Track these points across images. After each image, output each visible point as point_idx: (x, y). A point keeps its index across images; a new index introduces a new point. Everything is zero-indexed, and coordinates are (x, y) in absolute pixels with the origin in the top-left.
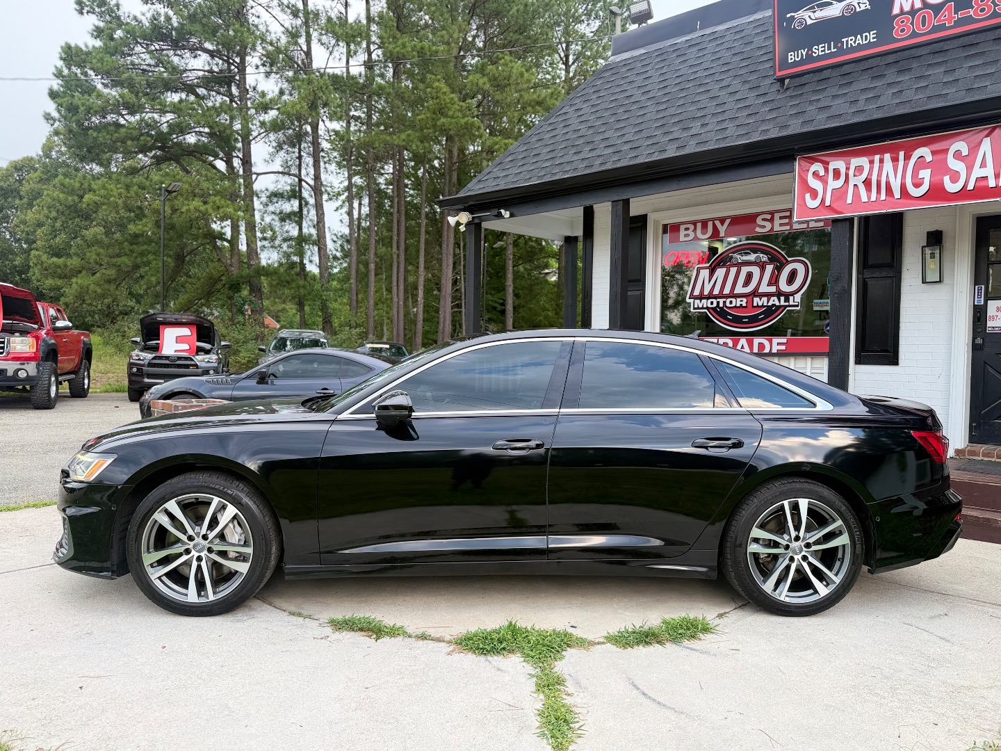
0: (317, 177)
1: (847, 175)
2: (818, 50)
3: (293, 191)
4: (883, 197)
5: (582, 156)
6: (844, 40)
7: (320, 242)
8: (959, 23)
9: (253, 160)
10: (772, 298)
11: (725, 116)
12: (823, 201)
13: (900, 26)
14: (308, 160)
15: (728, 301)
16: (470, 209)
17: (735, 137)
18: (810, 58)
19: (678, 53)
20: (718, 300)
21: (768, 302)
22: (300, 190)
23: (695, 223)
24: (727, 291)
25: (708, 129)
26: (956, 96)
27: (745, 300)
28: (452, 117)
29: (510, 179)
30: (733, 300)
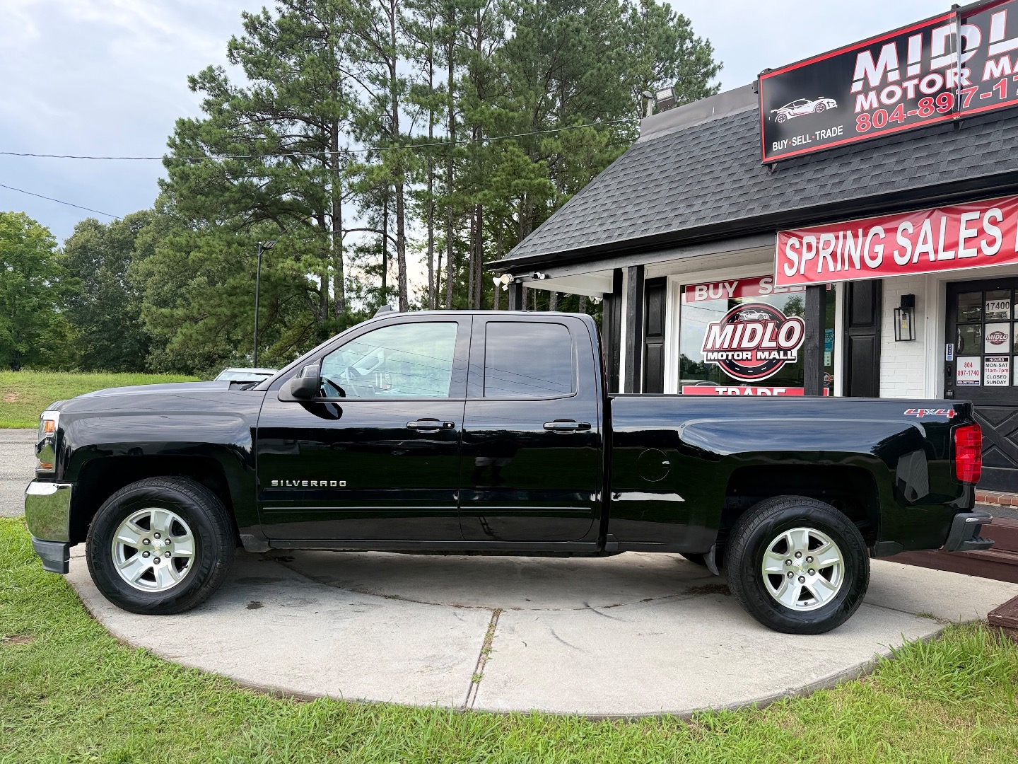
0: (401, 233)
1: (817, 248)
2: (797, 140)
3: (378, 246)
4: (846, 267)
5: (605, 227)
6: (817, 133)
7: (402, 294)
8: (908, 120)
9: (343, 217)
10: (773, 353)
11: (722, 195)
12: (798, 270)
13: (861, 122)
14: (393, 217)
15: (736, 354)
16: (513, 272)
17: (727, 215)
18: (790, 148)
19: (694, 136)
20: (728, 353)
21: (770, 355)
22: (385, 246)
23: (707, 285)
24: (734, 345)
25: (707, 206)
26: (902, 184)
27: (750, 353)
28: (526, 178)
29: (545, 246)
30: (740, 353)
